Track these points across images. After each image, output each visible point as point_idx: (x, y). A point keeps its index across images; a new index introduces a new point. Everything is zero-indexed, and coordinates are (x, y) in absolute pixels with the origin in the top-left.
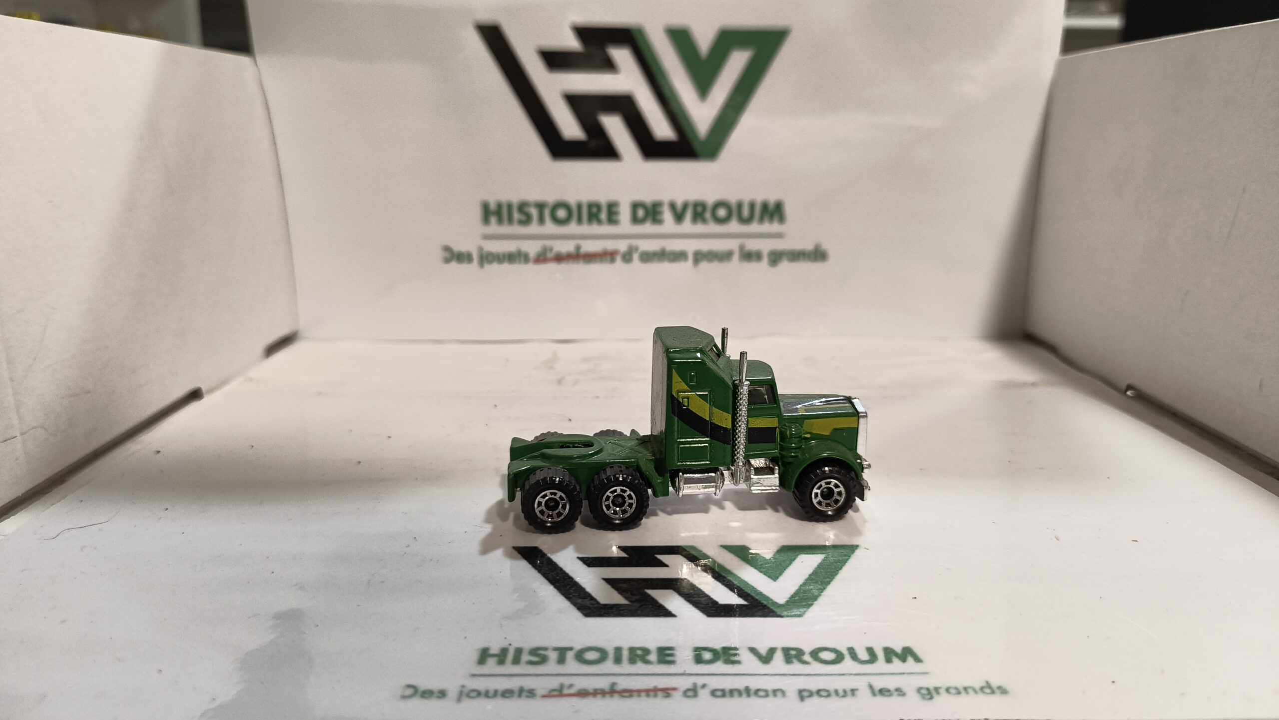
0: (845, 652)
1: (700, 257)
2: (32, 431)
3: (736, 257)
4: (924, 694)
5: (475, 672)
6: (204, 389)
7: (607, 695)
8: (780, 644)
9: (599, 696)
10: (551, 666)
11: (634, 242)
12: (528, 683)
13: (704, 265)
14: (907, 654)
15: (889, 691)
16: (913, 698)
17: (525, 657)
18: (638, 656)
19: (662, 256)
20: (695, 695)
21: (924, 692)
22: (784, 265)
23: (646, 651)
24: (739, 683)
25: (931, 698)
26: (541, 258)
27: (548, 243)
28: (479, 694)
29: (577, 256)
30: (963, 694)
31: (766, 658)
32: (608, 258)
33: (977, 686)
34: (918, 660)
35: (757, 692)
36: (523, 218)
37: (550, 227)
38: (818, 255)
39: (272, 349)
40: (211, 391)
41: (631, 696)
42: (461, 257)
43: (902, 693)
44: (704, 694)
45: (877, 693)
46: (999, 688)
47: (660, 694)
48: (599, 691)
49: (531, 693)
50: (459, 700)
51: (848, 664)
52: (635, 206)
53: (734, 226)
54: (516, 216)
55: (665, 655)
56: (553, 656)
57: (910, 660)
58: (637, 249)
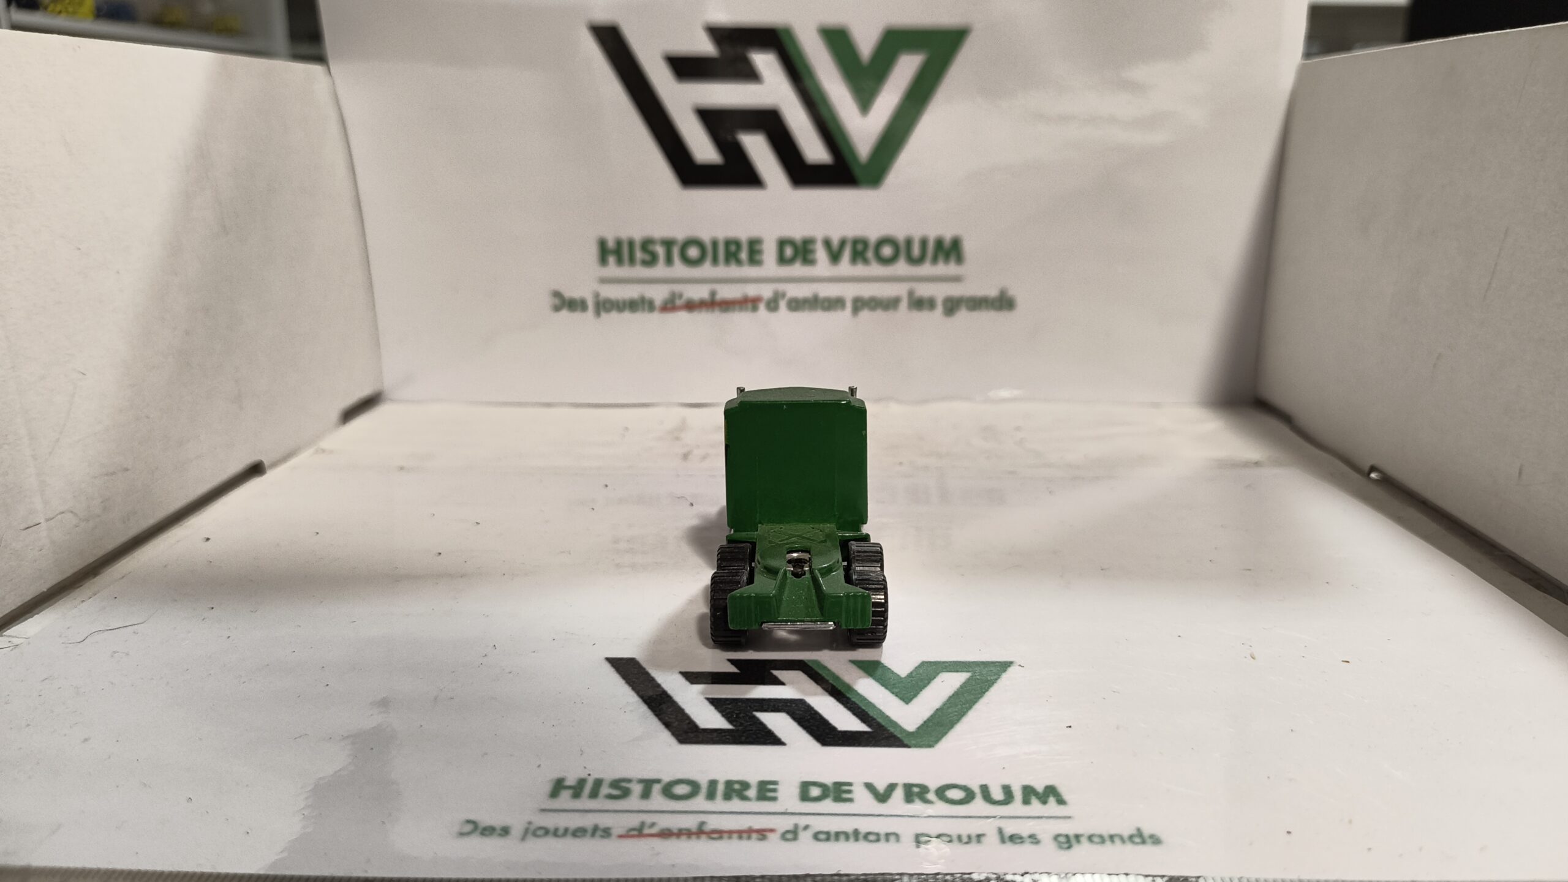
0: (977, 790)
1: (860, 304)
2: (59, 516)
3: (904, 304)
4: (1063, 843)
5: (544, 807)
6: (266, 463)
7: (694, 837)
8: (901, 779)
9: (684, 838)
10: (634, 802)
11: (781, 287)
12: (604, 821)
13: (865, 314)
14: (1050, 793)
15: (1021, 838)
16: (1048, 845)
17: (605, 790)
18: (735, 791)
19: (814, 303)
20: (795, 838)
21: (1062, 839)
22: (963, 315)
23: (745, 785)
24: (848, 825)
25: (1069, 847)
26: (669, 306)
27: (677, 288)
28: (546, 832)
29: (712, 304)
30: (1108, 843)
31: (883, 797)
32: (750, 305)
33: (1126, 834)
34: (1061, 802)
35: (866, 836)
36: (647, 257)
37: (679, 269)
38: (1004, 303)
39: (349, 414)
40: (275, 464)
41: (721, 838)
42: (574, 305)
43: (1034, 841)
44: (805, 837)
45: (1007, 839)
46: (1152, 836)
47: (754, 835)
48: (684, 832)
49: (607, 833)
50: (523, 838)
51: (978, 806)
52: (782, 243)
53: (901, 268)
54: (639, 255)
55: (766, 790)
56: (637, 789)
57: (1052, 800)
58: (784, 295)
